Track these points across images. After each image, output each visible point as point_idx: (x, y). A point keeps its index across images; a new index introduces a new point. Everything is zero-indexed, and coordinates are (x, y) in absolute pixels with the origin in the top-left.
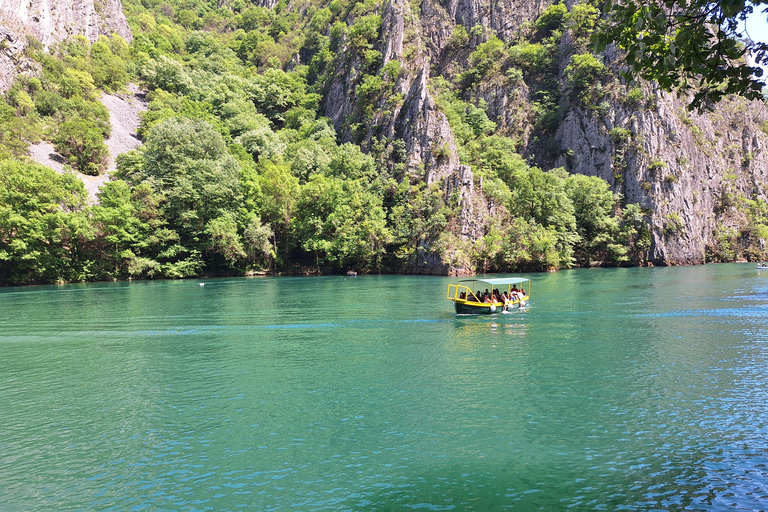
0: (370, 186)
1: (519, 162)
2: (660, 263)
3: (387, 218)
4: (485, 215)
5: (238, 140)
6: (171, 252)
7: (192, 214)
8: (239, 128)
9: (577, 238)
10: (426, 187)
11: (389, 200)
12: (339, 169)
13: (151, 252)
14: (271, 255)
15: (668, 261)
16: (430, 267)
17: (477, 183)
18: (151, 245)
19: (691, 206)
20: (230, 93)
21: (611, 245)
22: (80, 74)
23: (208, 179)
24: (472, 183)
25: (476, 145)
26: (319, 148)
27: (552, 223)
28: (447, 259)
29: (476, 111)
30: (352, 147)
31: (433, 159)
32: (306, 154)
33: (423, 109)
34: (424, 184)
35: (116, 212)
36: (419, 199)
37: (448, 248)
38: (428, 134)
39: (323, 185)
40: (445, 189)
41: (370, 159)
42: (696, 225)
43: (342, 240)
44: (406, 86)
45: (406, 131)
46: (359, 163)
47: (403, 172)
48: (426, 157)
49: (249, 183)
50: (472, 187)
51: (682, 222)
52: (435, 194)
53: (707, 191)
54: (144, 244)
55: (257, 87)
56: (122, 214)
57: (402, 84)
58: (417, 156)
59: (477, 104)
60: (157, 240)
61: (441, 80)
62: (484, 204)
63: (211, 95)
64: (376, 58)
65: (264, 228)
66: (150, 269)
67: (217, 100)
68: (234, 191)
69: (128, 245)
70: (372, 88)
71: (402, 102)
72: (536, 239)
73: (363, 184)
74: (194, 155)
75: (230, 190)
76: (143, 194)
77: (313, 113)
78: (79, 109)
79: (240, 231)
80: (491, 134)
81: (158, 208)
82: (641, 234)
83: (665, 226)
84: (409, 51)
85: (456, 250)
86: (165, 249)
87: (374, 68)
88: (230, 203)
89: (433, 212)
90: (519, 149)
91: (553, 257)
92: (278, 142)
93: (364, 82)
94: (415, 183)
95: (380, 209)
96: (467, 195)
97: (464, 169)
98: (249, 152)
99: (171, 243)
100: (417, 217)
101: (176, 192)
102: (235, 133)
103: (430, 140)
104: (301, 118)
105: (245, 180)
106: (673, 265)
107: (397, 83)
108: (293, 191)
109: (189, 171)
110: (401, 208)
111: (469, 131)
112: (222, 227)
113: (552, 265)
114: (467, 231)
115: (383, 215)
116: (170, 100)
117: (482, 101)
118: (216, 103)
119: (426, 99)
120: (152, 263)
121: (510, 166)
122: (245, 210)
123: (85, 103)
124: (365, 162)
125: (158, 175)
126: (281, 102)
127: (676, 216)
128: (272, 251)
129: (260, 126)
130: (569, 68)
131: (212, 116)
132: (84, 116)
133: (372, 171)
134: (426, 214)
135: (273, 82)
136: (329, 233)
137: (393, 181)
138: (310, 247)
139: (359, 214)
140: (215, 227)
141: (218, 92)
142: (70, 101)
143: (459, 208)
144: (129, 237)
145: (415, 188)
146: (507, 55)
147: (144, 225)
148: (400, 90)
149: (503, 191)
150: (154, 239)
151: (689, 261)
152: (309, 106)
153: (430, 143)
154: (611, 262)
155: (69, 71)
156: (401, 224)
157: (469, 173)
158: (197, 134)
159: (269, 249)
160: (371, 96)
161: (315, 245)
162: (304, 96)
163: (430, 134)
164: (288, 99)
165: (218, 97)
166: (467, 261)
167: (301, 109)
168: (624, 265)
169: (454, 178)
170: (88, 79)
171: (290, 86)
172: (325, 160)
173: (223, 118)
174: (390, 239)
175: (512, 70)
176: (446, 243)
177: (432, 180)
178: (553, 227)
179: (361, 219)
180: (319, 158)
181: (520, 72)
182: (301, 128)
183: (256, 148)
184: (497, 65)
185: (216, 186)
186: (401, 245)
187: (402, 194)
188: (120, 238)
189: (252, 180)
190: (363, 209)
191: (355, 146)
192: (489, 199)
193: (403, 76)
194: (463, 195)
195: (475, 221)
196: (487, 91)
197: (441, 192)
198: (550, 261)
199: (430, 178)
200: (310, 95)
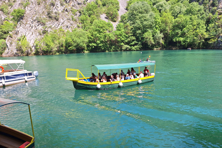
0: (201, 17)
3: (206, 29)
5: (155, 6)
6: (133, 43)
7: (139, 31)
8: (155, 2)
11: (208, 22)
12: (189, 12)
13: (128, 43)
14: (162, 43)
18: (128, 41)
23: (145, 20)
26: (182, 5)
32: (177, 9)
35: (120, 32)
39: (182, 18)
41: (202, 7)
43: (188, 37)
46: (197, 9)
47: (216, 10)
49: (157, 20)
54: (126, 41)
56: (121, 33)
60: (130, 40)
65: (161, 34)
66: (127, 48)
68: (152, 23)
69: (122, 41)
73: (198, 17)
74: (141, 13)
75: (151, 23)
76: (127, 27)
78: (112, 3)
79: (153, 36)
81: (130, 30)
86: (132, 42)
88: (151, 27)
92: (168, 5)
94: (221, 14)
95: (204, 25)
98: (158, 10)
99: (133, 40)
100: (219, 27)
101: (136, 25)
102: (154, 4)
108: (171, 20)
109: (140, 18)
110: (213, 24)
112: (148, 35)
120: (128, 46)
122: (155, 29)
124: (200, 8)
125: (131, 20)
128: (163, 42)
132: (113, 5)
133: (203, 11)
136: (183, 35)
137: (211, 14)
138: (176, 40)
139: (195, 28)
140: (146, 35)
142: (110, 1)
144: (123, 39)
147: (127, 35)
150: (129, 39)
156: (212, 31)
158: (143, 6)
159: (162, 41)
161: (178, 39)
172: (184, 9)
174: (207, 36)
179: (196, 29)
180: (182, 9)
183: (160, 8)
185: (147, 22)
186: (211, 38)
187: (214, 19)
188: (121, 39)
189: (158, 19)
190: (197, 26)
191: (196, 3)
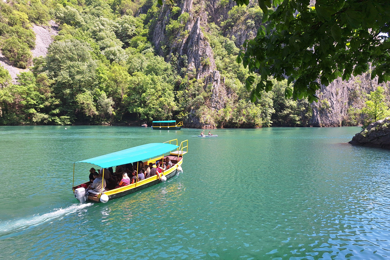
0: (168, 79)
2: (316, 125)
3: (175, 97)
4: (225, 97)
5: (103, 53)
6: (57, 111)
7: (68, 91)
8: (105, 46)
9: (274, 111)
10: (196, 81)
11: (177, 87)
12: (151, 70)
13: (46, 110)
14: (113, 114)
15: (321, 124)
16: (193, 123)
17: (222, 80)
18: (46, 106)
19: (335, 96)
20: (102, 27)
21: (292, 115)
22: (21, 14)
23: (78, 73)
24: (219, 80)
25: (227, 60)
26: (144, 58)
27: (260, 103)
28: (202, 120)
29: (229, 42)
30: (160, 59)
31: (201, 67)
32: (136, 63)
33: (198, 39)
34: (195, 79)
35: (25, 88)
36: (192, 87)
37: (203, 114)
38: (199, 52)
39: (141, 77)
40: (205, 83)
41: (169, 65)
42: (337, 107)
43: (150, 108)
44: (190, 27)
45: (189, 51)
46: (163, 67)
47: (185, 73)
48: (197, 67)
49: (101, 75)
50: (219, 82)
51: (329, 104)
52: (200, 85)
53: (345, 89)
54: (42, 106)
55: (117, 25)
56: (28, 89)
57: (189, 26)
58: (193, 64)
59: (230, 39)
60: (49, 104)
61: (213, 25)
62: (225, 92)
63: (92, 28)
64: (177, 11)
65: (109, 99)
66: (45, 119)
67: (94, 31)
68: (93, 78)
69: (34, 106)
70: (174, 27)
71: (187, 35)
72: (250, 111)
73: (165, 79)
74: (71, 59)
75: (90, 79)
76: (43, 79)
77: (145, 38)
78: (17, 32)
79: (95, 101)
80: (235, 54)
81: (50, 87)
82: (307, 110)
83: (320, 106)
84: (197, 8)
85: (208, 115)
86: (54, 109)
87: (176, 16)
88: (90, 86)
89: (198, 95)
91: (259, 121)
92: (124, 55)
93: (170, 24)
94: (191, 79)
95: (171, 92)
96: (217, 87)
97: (215, 72)
98: (108, 59)
99: (57, 106)
100: (190, 97)
101: (59, 79)
102: (102, 49)
103: (200, 56)
104: (139, 42)
105: (99, 73)
106: (323, 126)
107: (186, 25)
108: (127, 80)
109: (69, 68)
110: (182, 92)
111: (225, 53)
112: (85, 98)
113: (258, 125)
114: (215, 105)
115: (173, 95)
116: (70, 30)
117: (233, 37)
118: (94, 32)
119: (199, 34)
120: (46, 116)
122: (99, 90)
123: (21, 29)
124: (166, 66)
125: (51, 69)
126: (130, 33)
127: (326, 101)
128: (114, 112)
129: (116, 45)
131: (91, 39)
132: (20, 37)
133: (170, 72)
134: (194, 96)
135: (126, 22)
136: (144, 103)
137: (179, 77)
138: (132, 110)
139: (160, 94)
140: (81, 98)
141: (95, 27)
142: (13, 28)
143: (211, 93)
144: (33, 102)
145: (191, 82)
146: (248, 12)
147: (42, 96)
148: (187, 29)
149: (237, 85)
150: (47, 103)
151: (332, 125)
152: (144, 35)
153: (200, 58)
154: (291, 124)
155: (15, 12)
156: (182, 100)
157: (218, 75)
158: (74, 48)
159: (111, 111)
160: (174, 32)
161: (135, 110)
162: (142, 30)
164: (134, 32)
165: (95, 29)
166: (212, 121)
167: (139, 37)
168: (298, 126)
169: (210, 77)
170: (25, 17)
171: (135, 24)
172: (145, 64)
173: (97, 40)
174: (176, 108)
175: (249, 21)
176: (203, 112)
177: (200, 78)
178: (260, 105)
179: (160, 97)
180: (143, 64)
181: (253, 22)
182: (138, 47)
183: (112, 57)
184: (243, 18)
185: (81, 76)
186: (180, 112)
187: (183, 84)
188: (28, 102)
189: (103, 74)
190: (162, 91)
191: (161, 58)
192: (228, 89)
193: (189, 21)
194: (214, 86)
195: (219, 100)
196: (236, 32)
197: (203, 84)
198: (256, 123)
199: (199, 76)
200: (145, 30)
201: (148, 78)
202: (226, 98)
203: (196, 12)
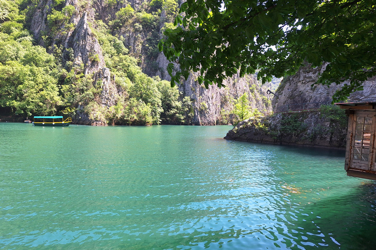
0: (50, 72)
1: (138, 71)
2: (197, 124)
3: (60, 91)
4: (116, 94)
9: (162, 110)
10: (84, 76)
11: (62, 81)
12: (29, 60)
15: (201, 123)
16: (82, 119)
17: (112, 77)
19: (211, 100)
21: (177, 115)
24: (109, 77)
25: (117, 59)
26: (20, 46)
27: (150, 102)
28: (92, 117)
29: (118, 41)
30: (41, 49)
31: (89, 62)
32: (10, 50)
33: (85, 34)
34: (82, 74)
36: (79, 82)
37: (93, 110)
39: (15, 67)
40: (94, 79)
41: (52, 57)
42: (213, 109)
43: (28, 102)
44: (76, 21)
45: (75, 44)
46: (45, 58)
47: (71, 66)
48: (85, 62)
50: (109, 79)
51: (207, 106)
52: (89, 80)
53: (218, 94)
57: (75, 19)
58: (80, 58)
59: (119, 38)
61: (101, 22)
62: (116, 89)
64: (61, 2)
70: (57, 18)
71: (73, 28)
72: (141, 109)
73: (47, 71)
77: (21, 25)
80: (125, 54)
82: (190, 110)
83: (200, 108)
85: (97, 111)
87: (59, 7)
89: (86, 90)
90: (139, 64)
91: (150, 119)
93: (53, 14)
94: (78, 73)
95: (55, 86)
96: (108, 84)
97: (105, 69)
100: (77, 92)
103: (88, 51)
104: (13, 28)
106: (202, 125)
107: (72, 18)
110: (67, 86)
111: (114, 51)
113: (148, 123)
114: (105, 102)
115: (57, 89)
117: (122, 37)
119: (87, 29)
121: (133, 72)
124: (48, 58)
127: (204, 104)
130: (163, 28)
133: (53, 64)
134: (82, 91)
136: (20, 96)
137: (64, 71)
138: (5, 104)
139: (41, 87)
143: (101, 89)
145: (78, 76)
146: (135, 16)
148: (73, 22)
149: (128, 84)
151: (209, 123)
152: (19, 22)
153: (88, 53)
154: (177, 122)
156: (68, 95)
157: (108, 72)
160: (56, 22)
161: (8, 103)
162: (17, 16)
163: (88, 48)
164: (6, 16)
166: (103, 118)
167: (14, 22)
168: (182, 124)
169: (99, 73)
171: (8, 8)
172: (22, 53)
174: (60, 103)
175: (137, 24)
176: (92, 108)
177: (88, 73)
178: (150, 104)
179: (41, 90)
180: (20, 52)
181: (141, 26)
182: (12, 34)
184: (131, 21)
186: (66, 107)
187: (69, 78)
190: (44, 84)
191: (43, 48)
192: (118, 87)
193: (75, 14)
194: (104, 83)
195: (110, 97)
196: (124, 33)
197: (92, 80)
198: (147, 121)
199: (86, 72)
200: (21, 16)
201: (26, 69)
202: (116, 96)
203: (82, 7)
